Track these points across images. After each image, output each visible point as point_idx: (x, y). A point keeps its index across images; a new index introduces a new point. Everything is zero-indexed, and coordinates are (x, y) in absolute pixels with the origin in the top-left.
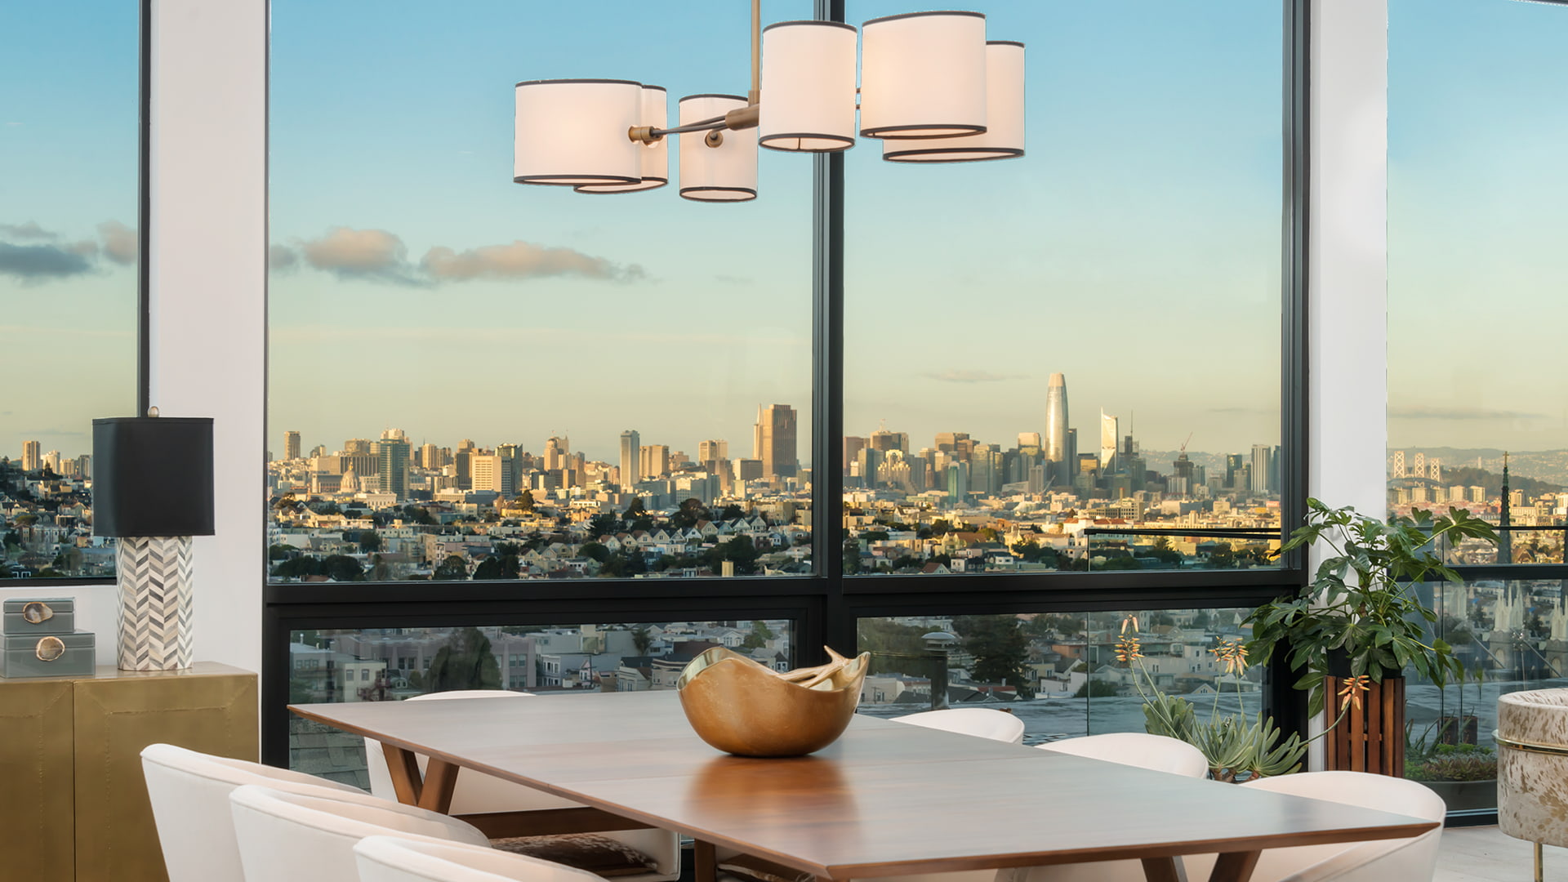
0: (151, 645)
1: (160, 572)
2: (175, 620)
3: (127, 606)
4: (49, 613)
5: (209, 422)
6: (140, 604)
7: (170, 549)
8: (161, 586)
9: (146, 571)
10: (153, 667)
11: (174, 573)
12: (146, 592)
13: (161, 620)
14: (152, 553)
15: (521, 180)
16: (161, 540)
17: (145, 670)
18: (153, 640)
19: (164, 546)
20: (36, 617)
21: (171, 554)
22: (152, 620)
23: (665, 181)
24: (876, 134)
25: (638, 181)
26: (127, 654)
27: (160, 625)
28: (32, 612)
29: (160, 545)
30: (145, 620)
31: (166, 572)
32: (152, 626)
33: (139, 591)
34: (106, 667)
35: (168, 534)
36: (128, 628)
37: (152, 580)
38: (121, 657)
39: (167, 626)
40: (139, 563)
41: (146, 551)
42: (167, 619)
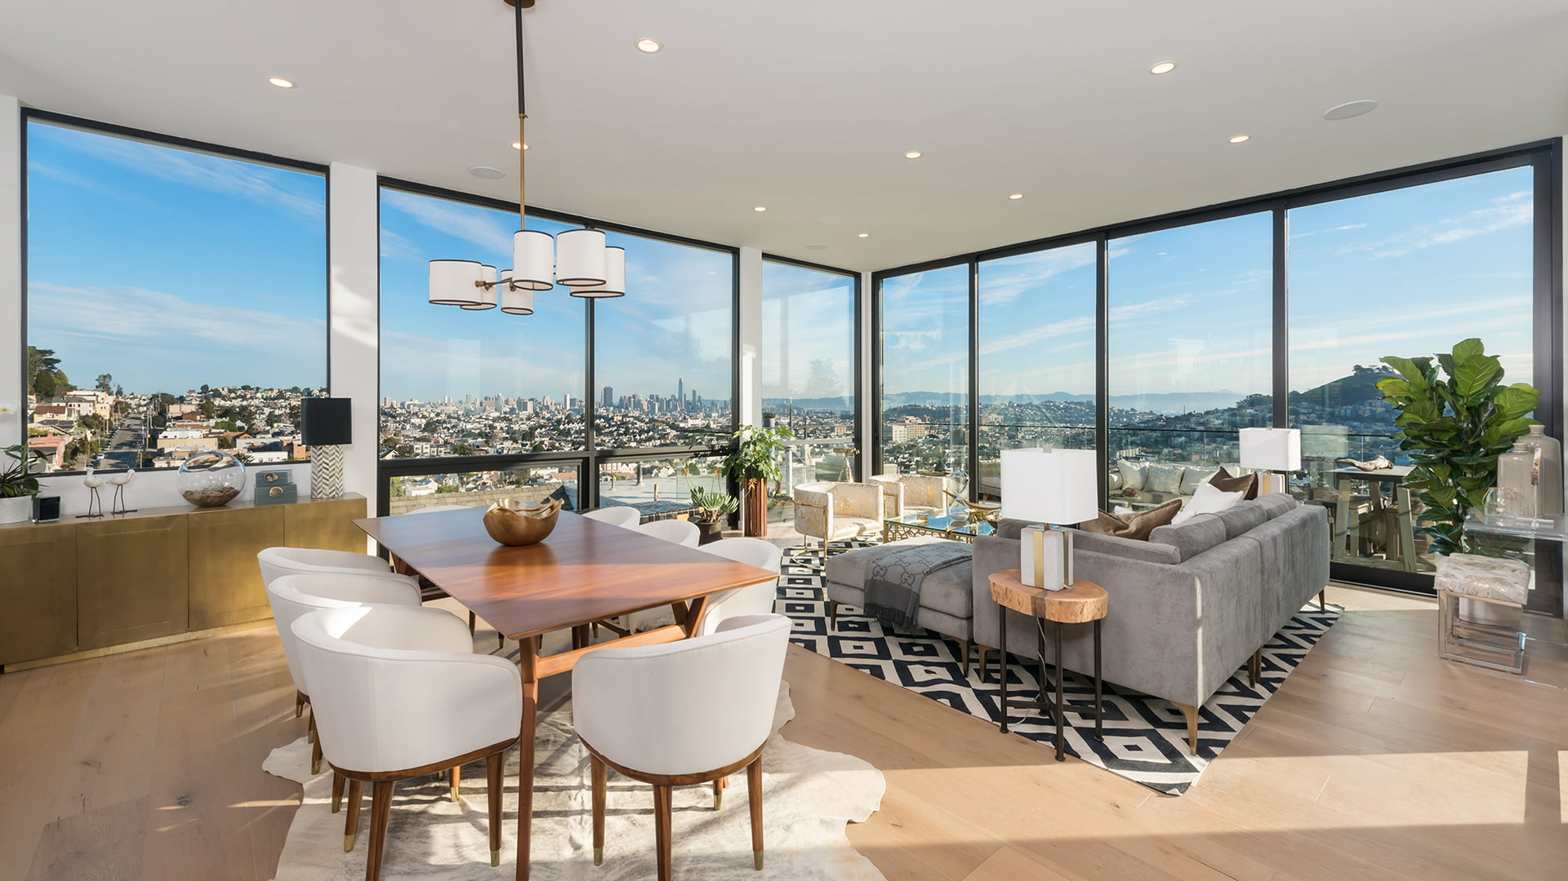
0: (324, 488)
1: (327, 459)
2: (334, 477)
3: (314, 473)
4: (276, 477)
5: (349, 400)
6: (319, 472)
7: (332, 450)
8: (328, 464)
9: (321, 459)
10: (324, 496)
11: (334, 459)
12: (321, 467)
13: (328, 478)
14: (324, 451)
15: (431, 302)
16: (328, 446)
17: (321, 498)
18: (324, 486)
19: (330, 449)
20: (270, 479)
21: (332, 452)
22: (324, 478)
23: (496, 305)
24: (565, 283)
25: (479, 304)
26: (314, 492)
27: (328, 480)
28: (268, 477)
29: (327, 448)
30: (321, 478)
31: (330, 459)
32: (324, 480)
33: (319, 467)
34: (305, 497)
35: (331, 444)
36: (314, 481)
37: (324, 462)
38: (312, 494)
39: (330, 480)
40: (318, 456)
41: (321, 451)
42: (330, 477)
